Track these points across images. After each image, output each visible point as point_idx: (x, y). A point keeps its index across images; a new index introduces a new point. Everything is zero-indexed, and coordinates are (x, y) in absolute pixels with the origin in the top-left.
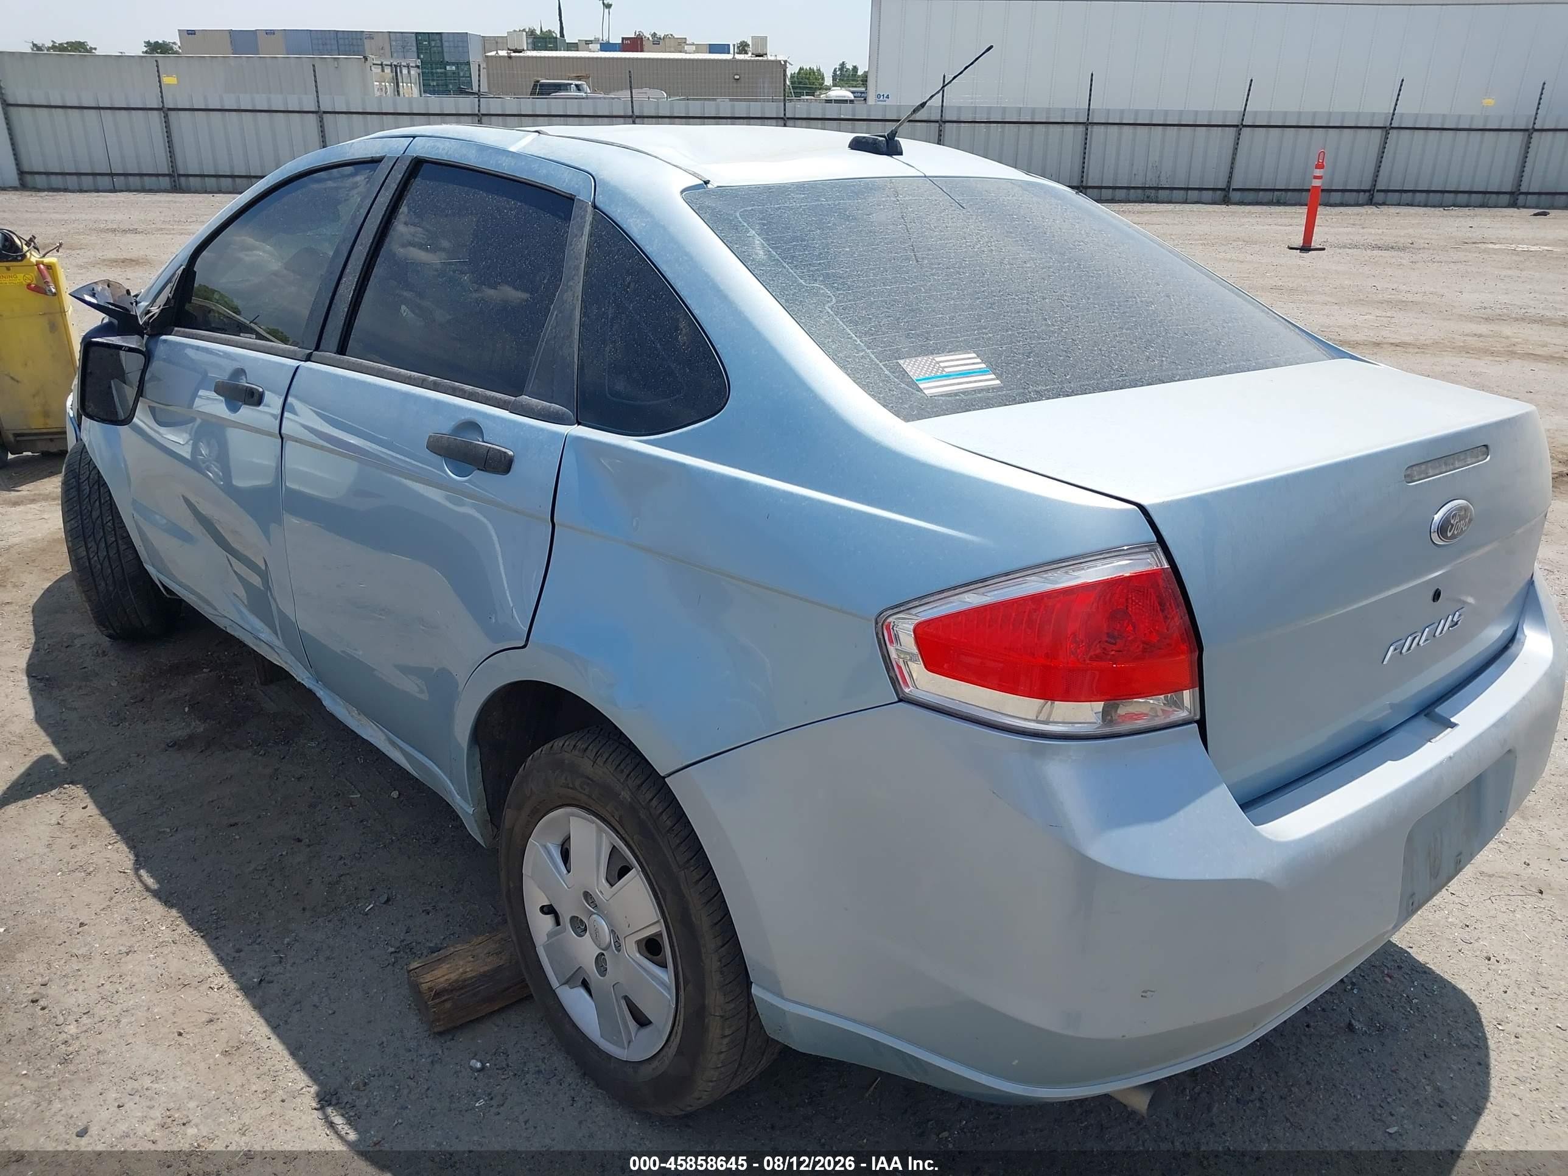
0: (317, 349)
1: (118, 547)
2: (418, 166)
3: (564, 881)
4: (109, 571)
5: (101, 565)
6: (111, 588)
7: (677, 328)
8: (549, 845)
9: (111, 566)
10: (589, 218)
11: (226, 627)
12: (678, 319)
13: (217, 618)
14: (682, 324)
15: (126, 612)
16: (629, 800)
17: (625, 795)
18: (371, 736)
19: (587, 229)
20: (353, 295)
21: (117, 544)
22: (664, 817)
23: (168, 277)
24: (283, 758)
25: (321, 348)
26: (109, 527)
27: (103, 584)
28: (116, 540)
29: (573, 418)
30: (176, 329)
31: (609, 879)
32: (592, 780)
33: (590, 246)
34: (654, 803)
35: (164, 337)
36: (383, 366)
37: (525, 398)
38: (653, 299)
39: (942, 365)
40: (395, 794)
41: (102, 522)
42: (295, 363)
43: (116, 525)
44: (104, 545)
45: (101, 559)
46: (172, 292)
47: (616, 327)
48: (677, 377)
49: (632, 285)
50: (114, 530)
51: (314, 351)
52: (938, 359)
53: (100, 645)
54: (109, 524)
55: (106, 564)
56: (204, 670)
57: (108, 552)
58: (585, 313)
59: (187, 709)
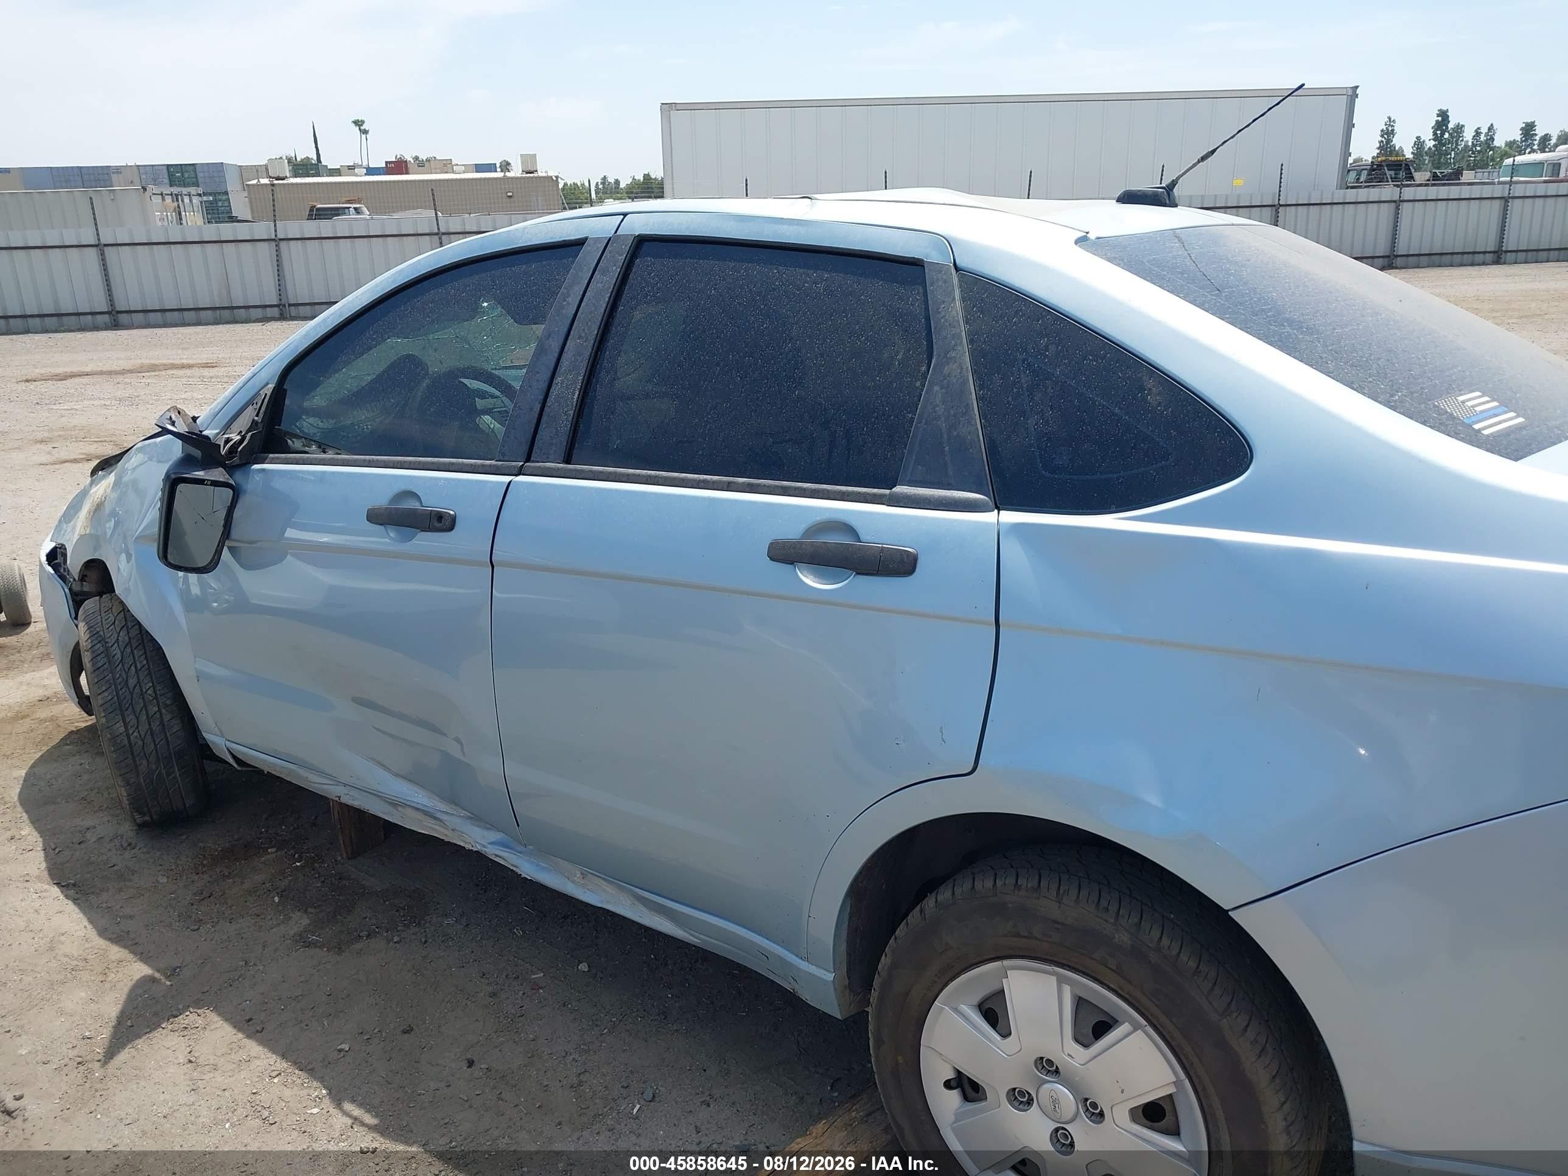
0: (528, 460)
1: (162, 720)
2: (643, 243)
3: (998, 1048)
4: (152, 746)
5: (143, 741)
6: (154, 767)
7: (1142, 389)
8: (965, 1008)
9: (154, 741)
10: (955, 280)
11: (339, 797)
12: (1141, 378)
13: (325, 787)
14: (1150, 383)
15: (168, 794)
16: (1130, 942)
17: (1123, 938)
18: (607, 902)
19: (957, 293)
20: (579, 395)
21: (161, 714)
22: (1184, 957)
23: (250, 396)
24: (426, 942)
25: (532, 459)
26: (150, 695)
27: (144, 762)
28: (159, 710)
29: (991, 504)
30: (271, 455)
31: (1080, 1038)
32: (1063, 924)
33: (967, 311)
34: (1166, 942)
35: (256, 467)
36: (653, 473)
37: (899, 489)
38: (1091, 360)
39: (1469, 404)
40: (584, 967)
41: (141, 690)
42: (507, 479)
43: (158, 692)
44: (145, 717)
45: (143, 733)
46: (261, 415)
47: (1038, 397)
48: (1158, 443)
49: (1052, 348)
50: (156, 698)
51: (525, 462)
52: (1461, 398)
53: (122, 836)
54: (149, 692)
55: (149, 739)
56: (269, 850)
57: (150, 725)
58: (981, 385)
59: (276, 899)
